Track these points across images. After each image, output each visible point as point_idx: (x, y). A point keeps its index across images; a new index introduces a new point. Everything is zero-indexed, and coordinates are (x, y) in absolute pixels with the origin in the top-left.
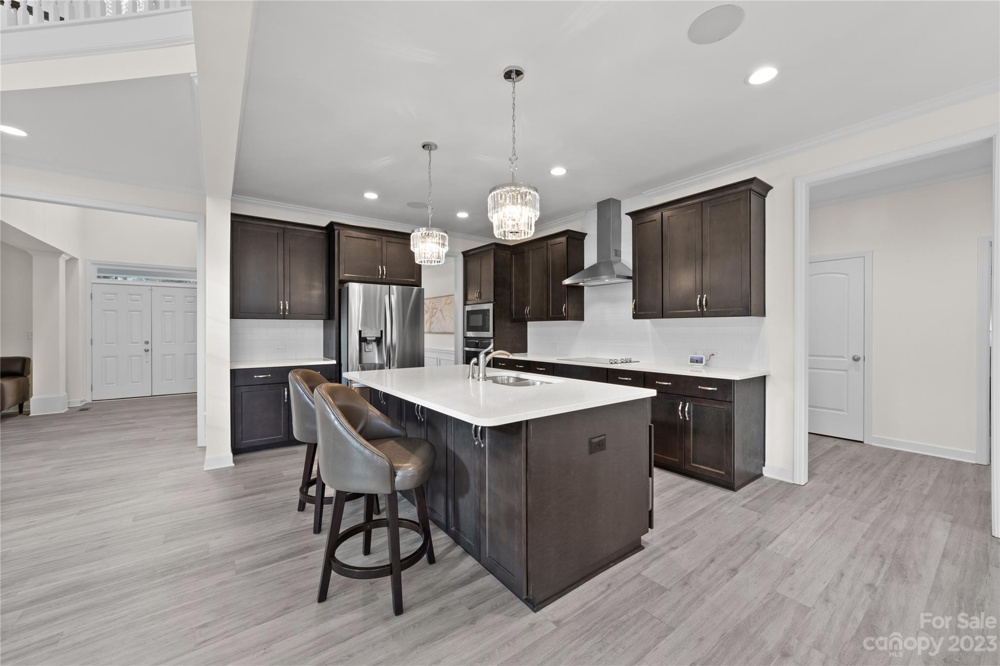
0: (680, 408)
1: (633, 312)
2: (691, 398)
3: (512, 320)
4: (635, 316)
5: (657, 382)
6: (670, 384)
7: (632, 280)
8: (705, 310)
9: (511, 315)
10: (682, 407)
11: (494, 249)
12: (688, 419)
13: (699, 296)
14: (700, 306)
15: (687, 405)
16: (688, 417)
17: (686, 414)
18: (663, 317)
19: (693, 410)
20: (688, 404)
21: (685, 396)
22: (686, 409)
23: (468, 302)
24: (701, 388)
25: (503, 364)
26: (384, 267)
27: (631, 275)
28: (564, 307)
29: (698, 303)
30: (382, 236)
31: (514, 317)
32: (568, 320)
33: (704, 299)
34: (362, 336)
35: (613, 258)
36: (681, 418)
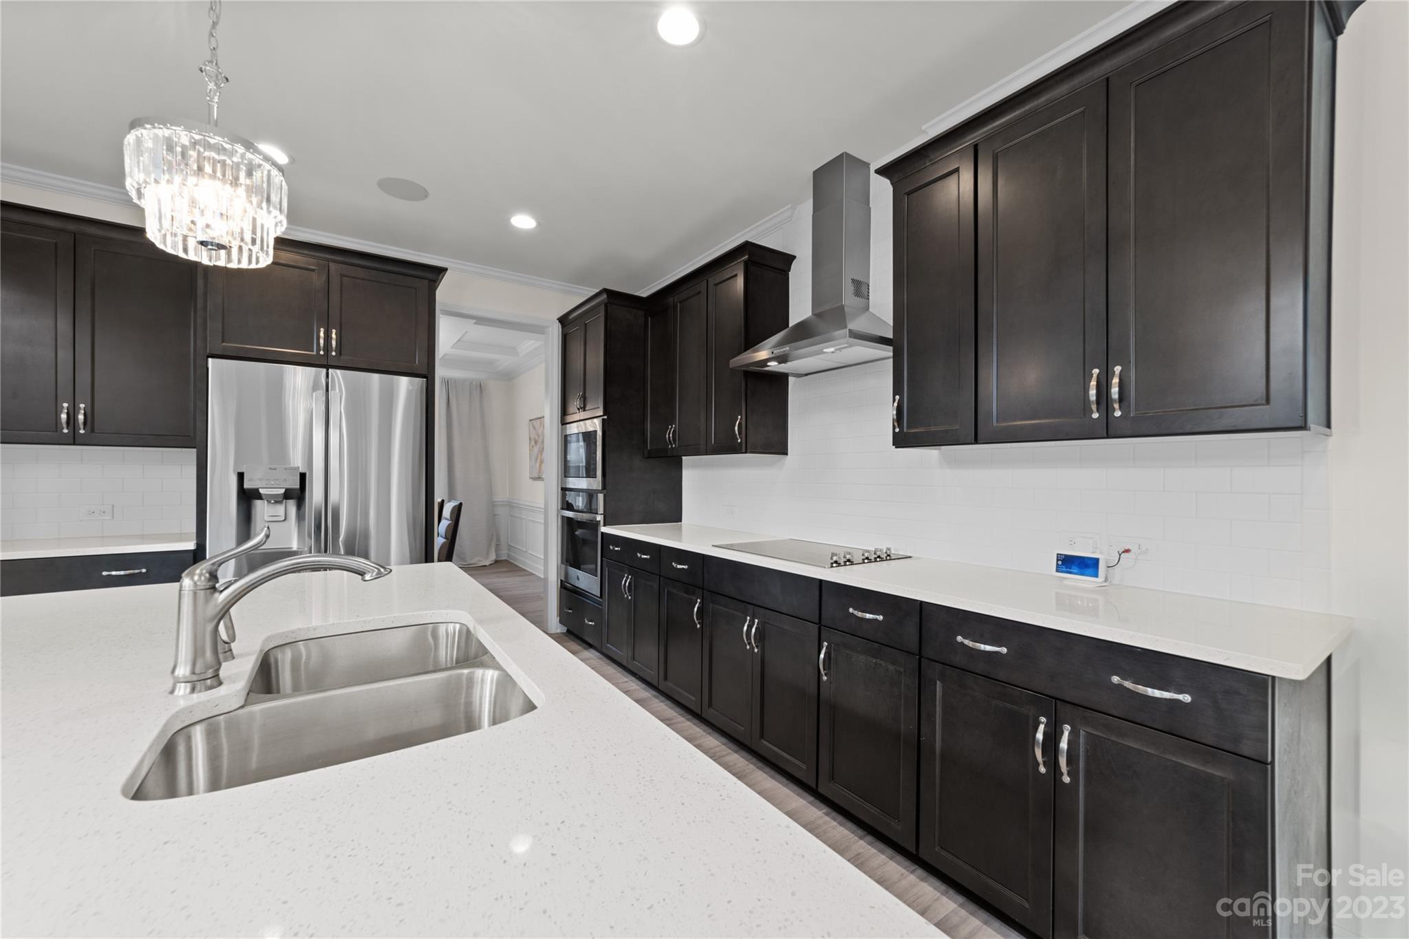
0: (1040, 736)
1: (894, 428)
2: (1083, 710)
3: (646, 455)
4: (901, 441)
5: (959, 638)
6: (1004, 650)
7: (891, 348)
8: (1118, 414)
9: (645, 442)
10: (1045, 734)
11: (606, 305)
12: (1066, 779)
13: (1096, 371)
14: (1098, 402)
15: (1066, 734)
16: (1069, 774)
17: (1063, 761)
18: (976, 442)
19: (1087, 751)
20: (1067, 729)
21: (1056, 699)
22: (1064, 745)
23: (569, 419)
24: (1120, 686)
25: (616, 549)
26: (334, 331)
27: (889, 334)
28: (738, 422)
29: (1093, 393)
30: (328, 260)
31: (649, 448)
32: (746, 453)
33: (1116, 381)
34: (246, 486)
35: (849, 299)
36: (1042, 770)
